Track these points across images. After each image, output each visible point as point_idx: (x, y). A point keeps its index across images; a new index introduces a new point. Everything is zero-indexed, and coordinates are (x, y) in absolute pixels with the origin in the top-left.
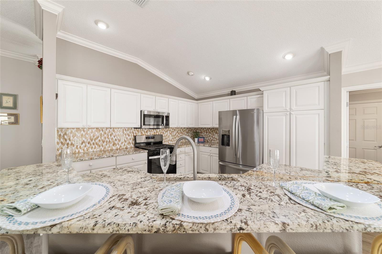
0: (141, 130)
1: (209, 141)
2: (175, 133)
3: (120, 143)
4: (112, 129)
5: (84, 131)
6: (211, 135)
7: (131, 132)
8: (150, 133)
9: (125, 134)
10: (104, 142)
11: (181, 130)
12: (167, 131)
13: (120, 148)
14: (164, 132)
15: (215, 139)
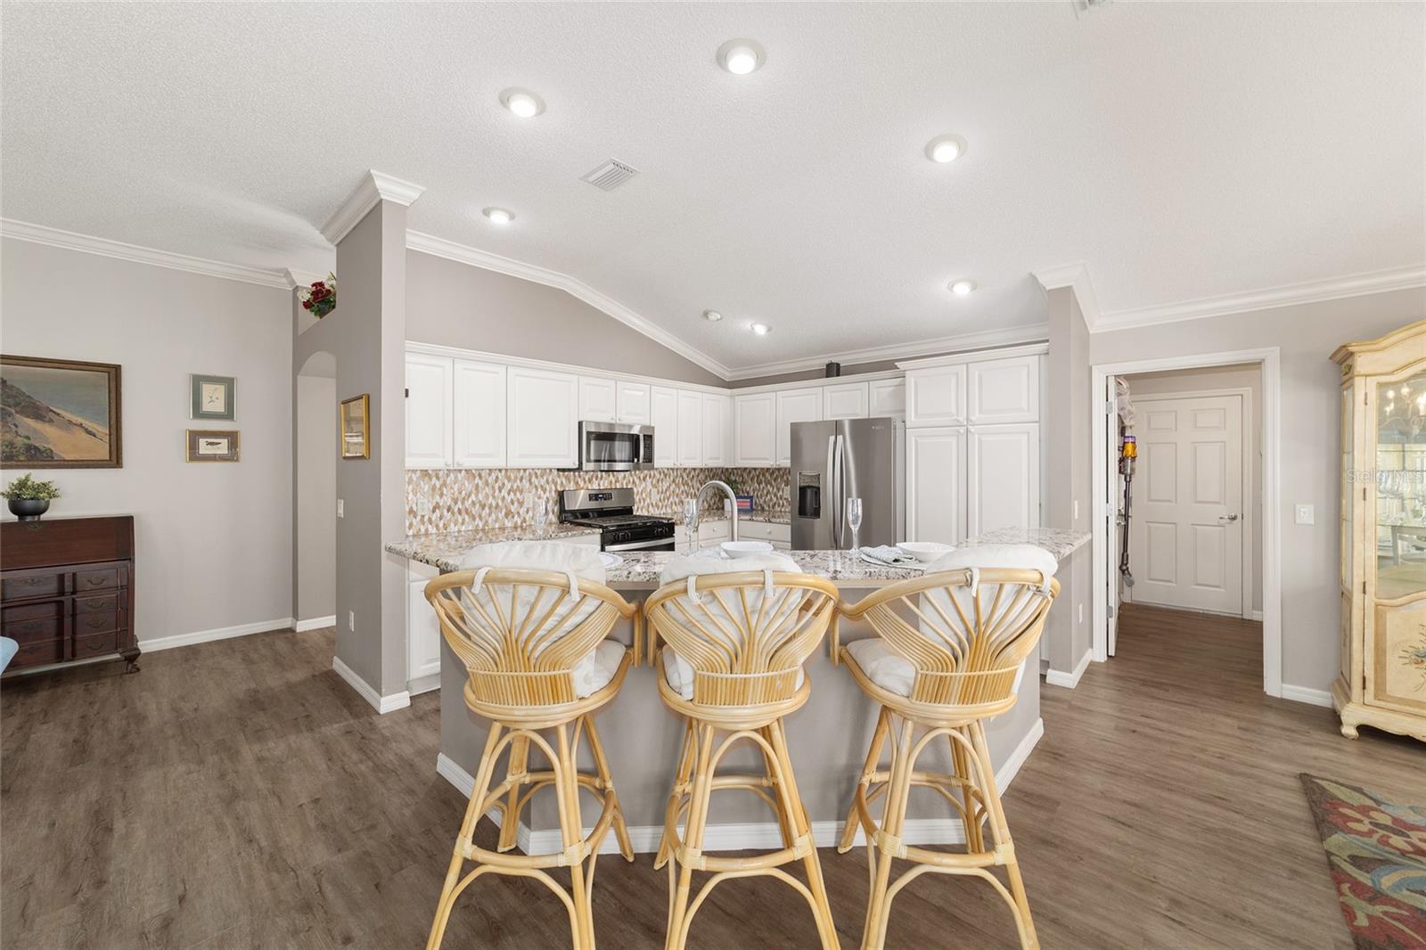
0: (575, 476)
1: (767, 508)
2: (666, 485)
3: (522, 511)
4: (503, 472)
5: (438, 478)
6: (771, 490)
7: (550, 480)
8: (599, 485)
9: (536, 487)
10: (483, 507)
11: (685, 476)
12: (644, 479)
13: (522, 523)
14: (637, 481)
15: (785, 502)
